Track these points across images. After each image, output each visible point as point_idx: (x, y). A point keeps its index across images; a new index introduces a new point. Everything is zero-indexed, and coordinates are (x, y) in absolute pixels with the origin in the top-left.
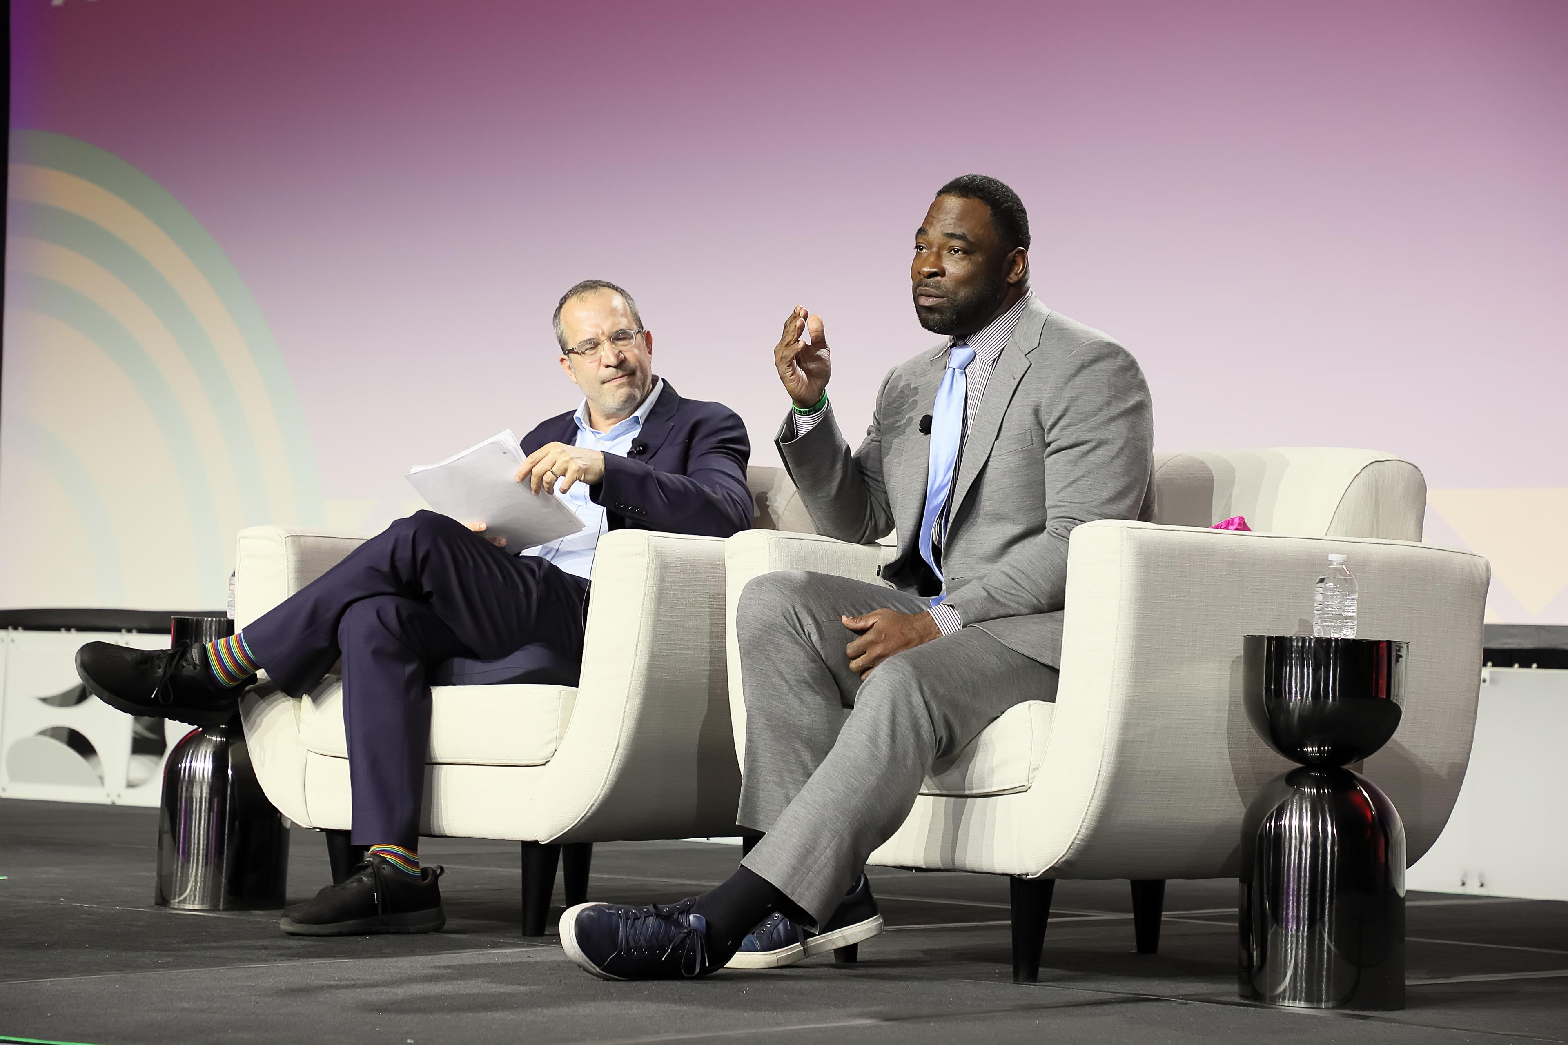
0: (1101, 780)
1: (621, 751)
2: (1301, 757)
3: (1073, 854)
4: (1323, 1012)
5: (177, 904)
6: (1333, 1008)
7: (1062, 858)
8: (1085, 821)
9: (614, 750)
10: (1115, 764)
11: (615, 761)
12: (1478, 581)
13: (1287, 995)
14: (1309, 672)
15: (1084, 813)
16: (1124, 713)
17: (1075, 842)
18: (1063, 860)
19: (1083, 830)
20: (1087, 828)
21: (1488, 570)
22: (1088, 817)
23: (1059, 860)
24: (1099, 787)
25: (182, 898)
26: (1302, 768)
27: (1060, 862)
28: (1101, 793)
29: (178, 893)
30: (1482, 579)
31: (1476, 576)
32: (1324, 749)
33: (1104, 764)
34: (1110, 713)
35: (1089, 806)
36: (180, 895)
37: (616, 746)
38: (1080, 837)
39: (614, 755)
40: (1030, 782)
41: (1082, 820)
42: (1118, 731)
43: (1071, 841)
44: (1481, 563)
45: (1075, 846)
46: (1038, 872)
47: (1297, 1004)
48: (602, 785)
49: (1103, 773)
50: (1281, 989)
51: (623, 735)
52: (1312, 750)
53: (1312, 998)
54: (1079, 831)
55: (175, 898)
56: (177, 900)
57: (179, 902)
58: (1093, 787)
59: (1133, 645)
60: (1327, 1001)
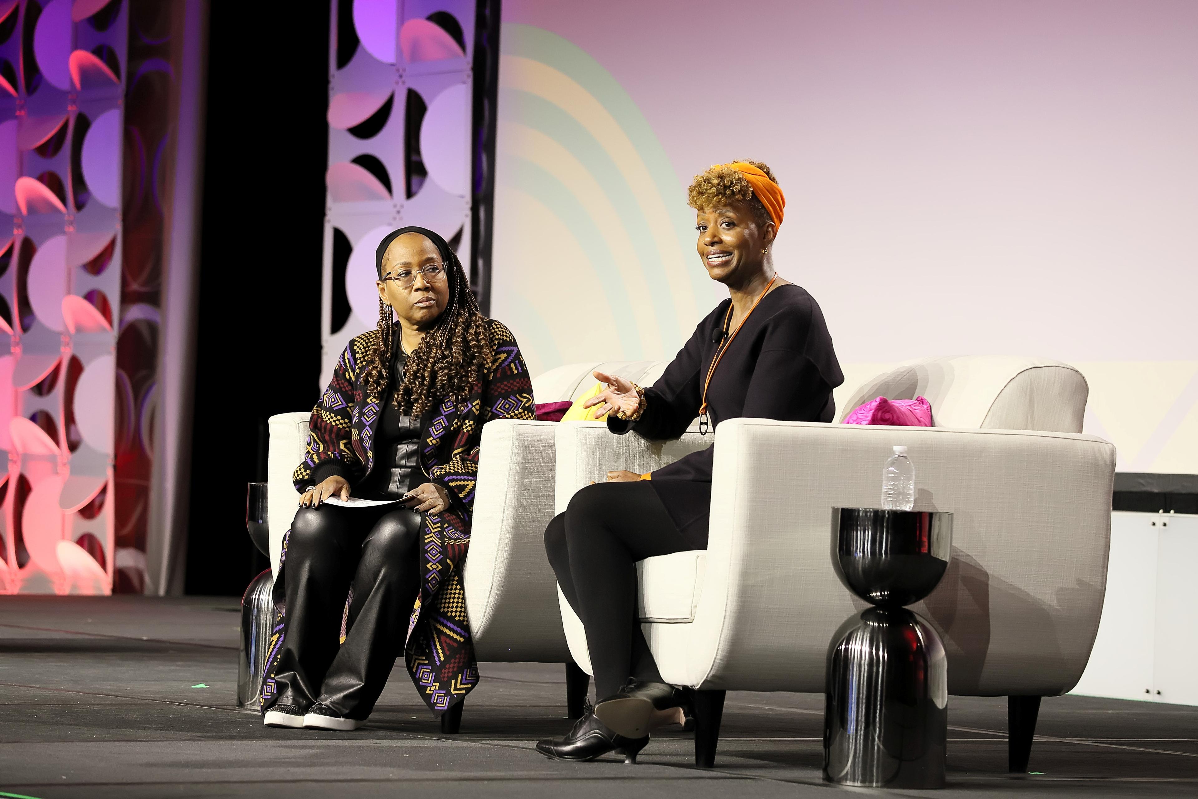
0: (728, 614)
1: (494, 591)
2: (871, 600)
3: (718, 670)
4: (874, 791)
5: (249, 706)
6: (882, 787)
7: (709, 673)
8: (720, 645)
9: (489, 591)
10: (738, 602)
11: (490, 599)
12: (1101, 463)
13: (849, 777)
14: (869, 535)
15: (718, 640)
16: (742, 564)
17: (716, 661)
18: (711, 674)
19: (720, 652)
20: (723, 651)
21: (1113, 454)
22: (722, 642)
23: (708, 675)
24: (727, 620)
25: (252, 701)
26: (874, 607)
27: (709, 675)
28: (729, 624)
29: (250, 696)
30: (1105, 462)
31: (1100, 459)
32: (884, 593)
33: (729, 603)
34: (731, 564)
35: (721, 634)
36: (252, 700)
37: (490, 587)
38: (718, 657)
39: (490, 594)
40: (693, 616)
41: (718, 644)
42: (738, 578)
43: (713, 660)
44: (1107, 449)
45: (716, 664)
46: (698, 684)
47: (856, 784)
48: (482, 617)
49: (728, 609)
50: (845, 772)
51: (495, 578)
52: (876, 594)
53: (866, 780)
54: (717, 653)
55: (248, 701)
56: (249, 703)
57: (250, 704)
58: (723, 620)
59: (747, 513)
60: (877, 782)
